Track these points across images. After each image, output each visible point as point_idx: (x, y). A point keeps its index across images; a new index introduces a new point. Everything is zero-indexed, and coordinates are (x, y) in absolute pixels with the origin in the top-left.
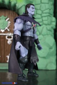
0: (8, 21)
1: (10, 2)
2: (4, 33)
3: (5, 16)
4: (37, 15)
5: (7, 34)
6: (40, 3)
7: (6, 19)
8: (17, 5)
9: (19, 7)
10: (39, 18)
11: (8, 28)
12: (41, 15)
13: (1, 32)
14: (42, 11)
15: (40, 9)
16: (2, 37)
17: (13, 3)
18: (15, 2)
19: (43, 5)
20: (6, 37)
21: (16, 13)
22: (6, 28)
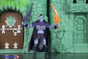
0: (14, 20)
1: (16, 8)
2: (12, 28)
3: (12, 17)
4: (34, 16)
5: (14, 29)
6: (36, 7)
7: (13, 19)
8: (20, 10)
9: (22, 12)
10: (35, 18)
11: (14, 25)
12: (37, 15)
13: (10, 28)
14: (38, 13)
15: (36, 12)
16: (10, 31)
17: (17, 9)
18: (19, 8)
19: (38, 9)
20: (13, 31)
21: (20, 14)
22: (13, 25)
